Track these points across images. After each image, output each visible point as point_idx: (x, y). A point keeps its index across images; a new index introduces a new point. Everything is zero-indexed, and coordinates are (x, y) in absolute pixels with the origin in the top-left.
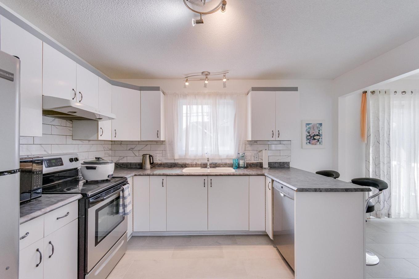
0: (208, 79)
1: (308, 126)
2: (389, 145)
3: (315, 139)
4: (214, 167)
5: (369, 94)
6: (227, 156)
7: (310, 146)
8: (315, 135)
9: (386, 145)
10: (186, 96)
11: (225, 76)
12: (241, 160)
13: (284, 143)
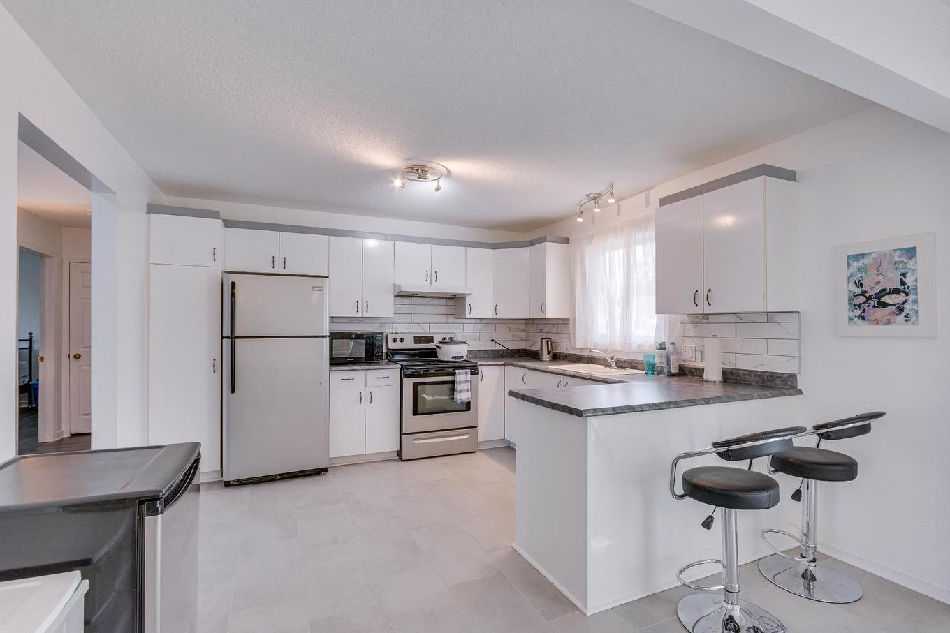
1: (855, 265)
3: (885, 305)
8: (883, 292)
13: (778, 318)
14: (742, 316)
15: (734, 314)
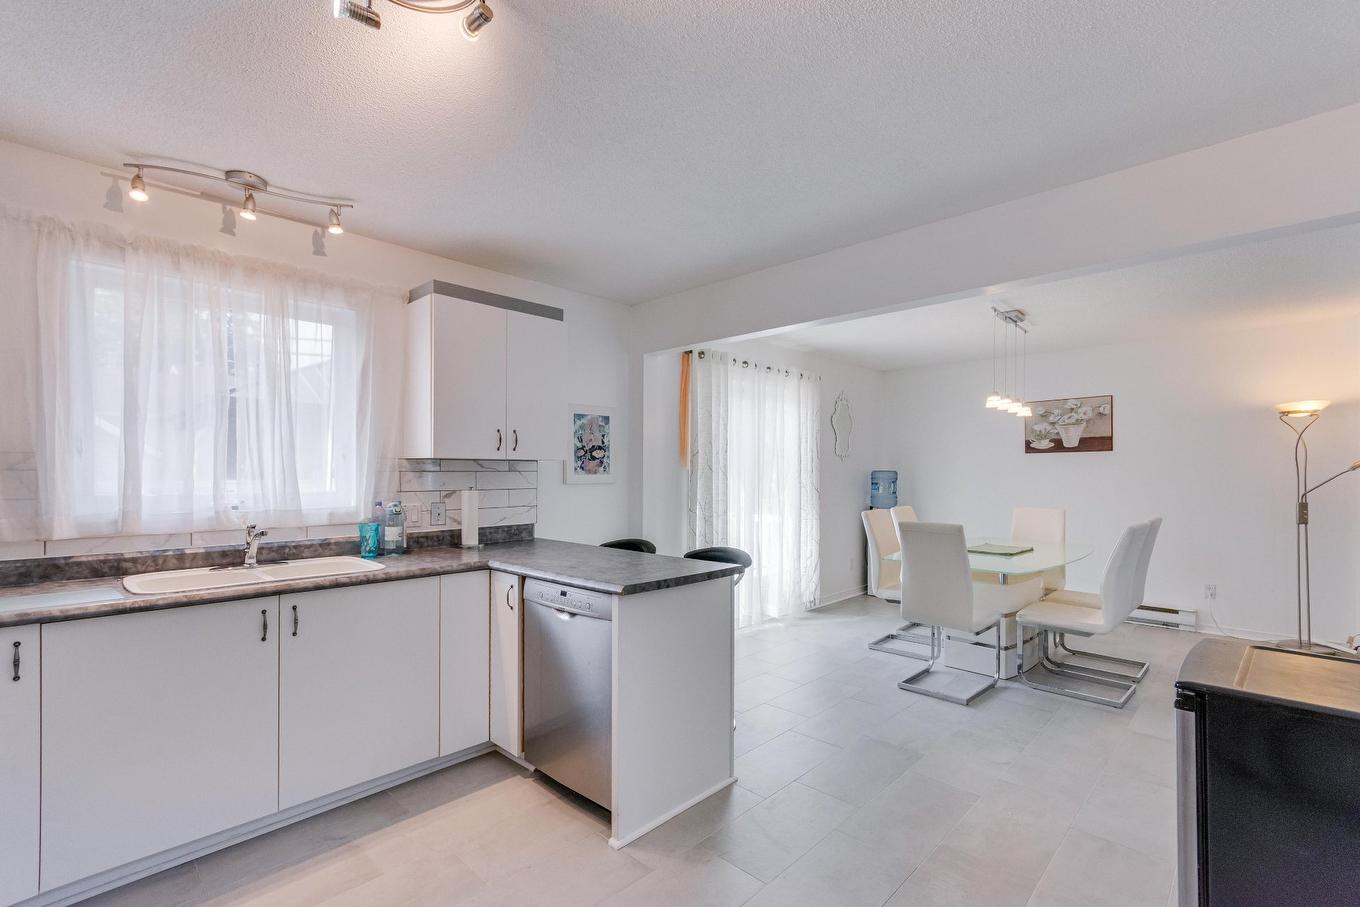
0: (254, 202)
1: (579, 423)
2: (725, 475)
3: (594, 458)
4: (274, 561)
5: (695, 354)
6: (331, 515)
7: (584, 477)
8: (593, 448)
9: (721, 474)
10: (122, 249)
11: (337, 215)
12: (390, 526)
13: (520, 467)
14: (485, 464)
15: (474, 460)
